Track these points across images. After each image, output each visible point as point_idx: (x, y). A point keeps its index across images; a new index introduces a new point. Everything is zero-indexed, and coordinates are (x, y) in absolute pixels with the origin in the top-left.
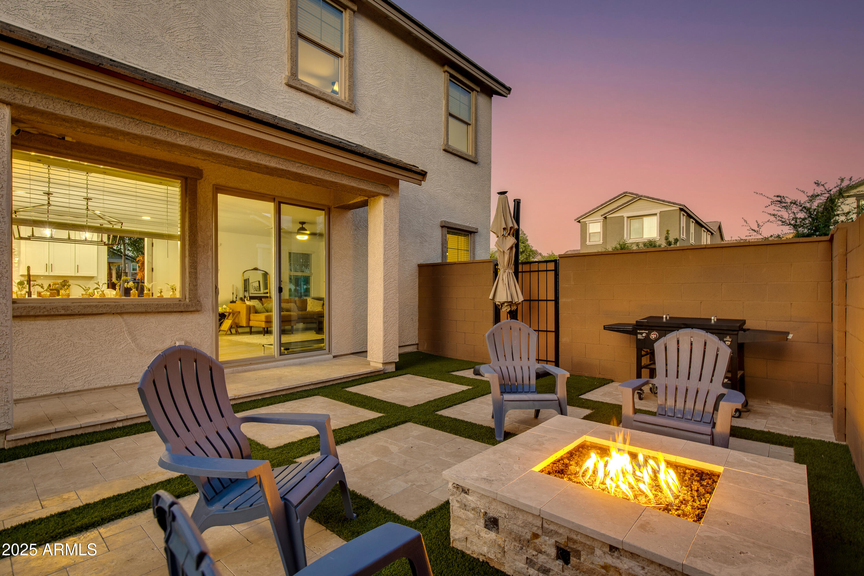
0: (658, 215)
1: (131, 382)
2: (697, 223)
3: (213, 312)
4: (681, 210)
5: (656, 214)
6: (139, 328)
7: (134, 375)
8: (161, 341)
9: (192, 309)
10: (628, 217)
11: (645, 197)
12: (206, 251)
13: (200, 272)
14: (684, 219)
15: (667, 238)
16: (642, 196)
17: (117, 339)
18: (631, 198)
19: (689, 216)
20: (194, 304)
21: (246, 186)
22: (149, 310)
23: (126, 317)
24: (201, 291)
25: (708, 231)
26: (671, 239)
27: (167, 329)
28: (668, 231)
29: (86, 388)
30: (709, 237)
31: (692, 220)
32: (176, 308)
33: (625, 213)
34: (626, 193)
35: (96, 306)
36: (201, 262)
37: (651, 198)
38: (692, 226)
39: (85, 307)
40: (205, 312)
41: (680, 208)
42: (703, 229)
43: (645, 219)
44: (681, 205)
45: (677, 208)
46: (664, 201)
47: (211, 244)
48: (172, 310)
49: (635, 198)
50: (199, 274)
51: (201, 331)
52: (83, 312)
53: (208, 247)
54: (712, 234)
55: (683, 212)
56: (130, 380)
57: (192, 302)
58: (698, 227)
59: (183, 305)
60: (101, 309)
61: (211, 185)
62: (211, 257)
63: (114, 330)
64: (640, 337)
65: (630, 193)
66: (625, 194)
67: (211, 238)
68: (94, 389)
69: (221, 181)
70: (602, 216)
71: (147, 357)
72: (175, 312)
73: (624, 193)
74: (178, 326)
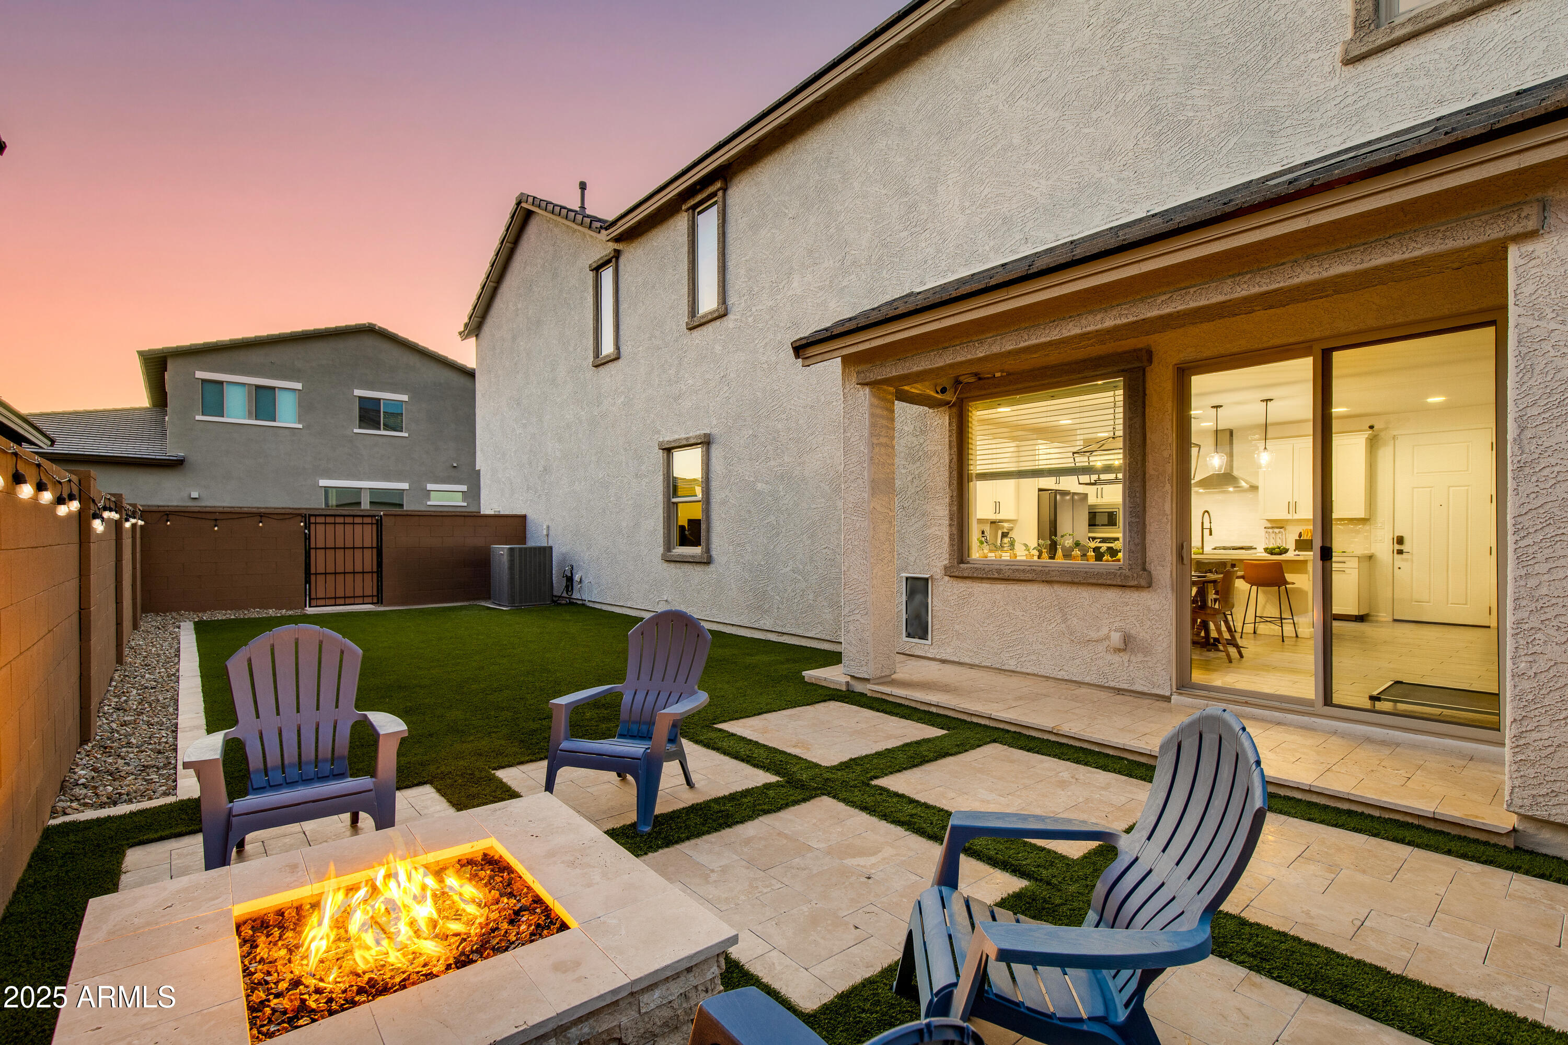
1: (1060, 677)
3: (1173, 589)
6: (1070, 604)
7: (1064, 667)
8: (1095, 628)
9: (1132, 583)
12: (1162, 485)
13: (1152, 521)
17: (1047, 616)
20: (1135, 575)
21: (1241, 345)
22: (1076, 580)
23: (1056, 587)
24: (1152, 552)
27: (1104, 609)
29: (1018, 669)
32: (1110, 579)
35: (1023, 571)
36: (1154, 504)
39: (1014, 571)
40: (1159, 591)
47: (1170, 471)
48: (1104, 582)
50: (1150, 525)
51: (1153, 622)
52: (1012, 576)
53: (1165, 477)
56: (1059, 673)
57: (1133, 571)
59: (1120, 576)
60: (1027, 575)
61: (1171, 367)
62: (1170, 494)
63: (1044, 603)
67: (1171, 461)
68: (1028, 674)
69: (1189, 354)
71: (1078, 647)
72: (1114, 586)
74: (1118, 608)
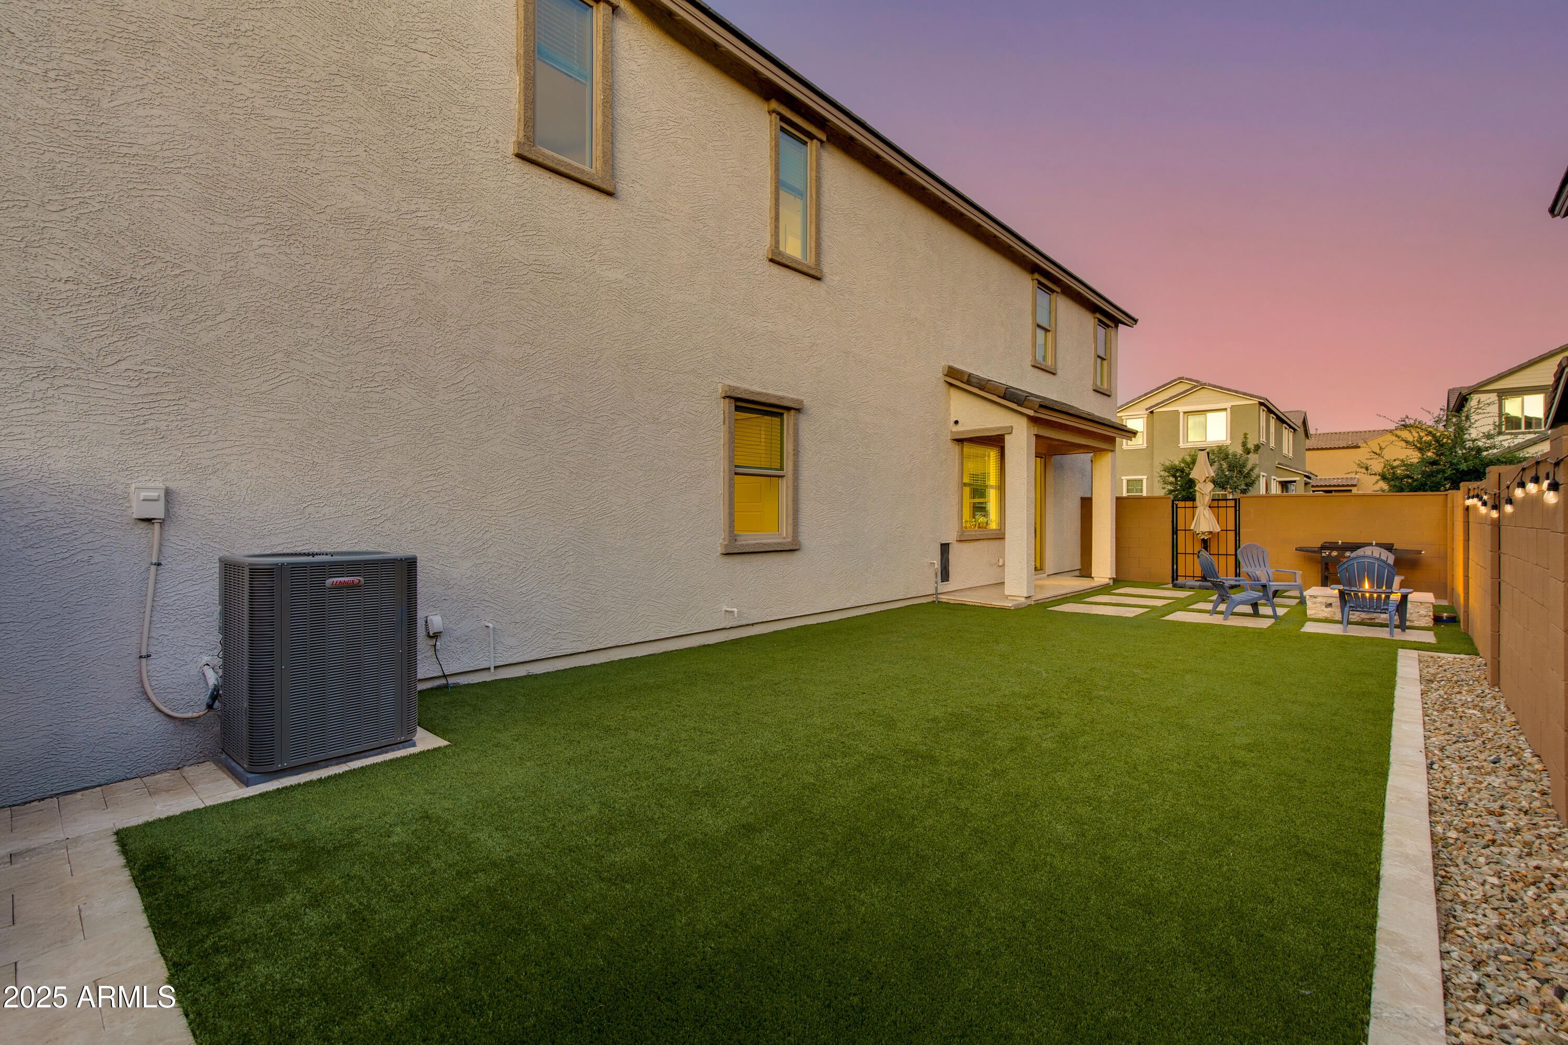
0: (1229, 410)
2: (1279, 418)
4: (1261, 404)
5: (1225, 409)
10: (1185, 413)
11: (1210, 385)
14: (1263, 415)
15: (1244, 444)
16: (1205, 384)
18: (1189, 387)
19: (1270, 411)
25: (1290, 427)
26: (1250, 446)
28: (1246, 434)
30: (1291, 435)
31: (1272, 415)
33: (1181, 407)
34: (1182, 378)
37: (1218, 387)
38: (1273, 422)
41: (1260, 403)
42: (1285, 425)
43: (1209, 415)
44: (1261, 398)
45: (1255, 401)
46: (1236, 392)
49: (1196, 386)
54: (1295, 430)
55: (1263, 407)
58: (1279, 423)
64: (1323, 554)
65: (1187, 379)
66: (1180, 380)
70: (1147, 409)
73: (1179, 378)
